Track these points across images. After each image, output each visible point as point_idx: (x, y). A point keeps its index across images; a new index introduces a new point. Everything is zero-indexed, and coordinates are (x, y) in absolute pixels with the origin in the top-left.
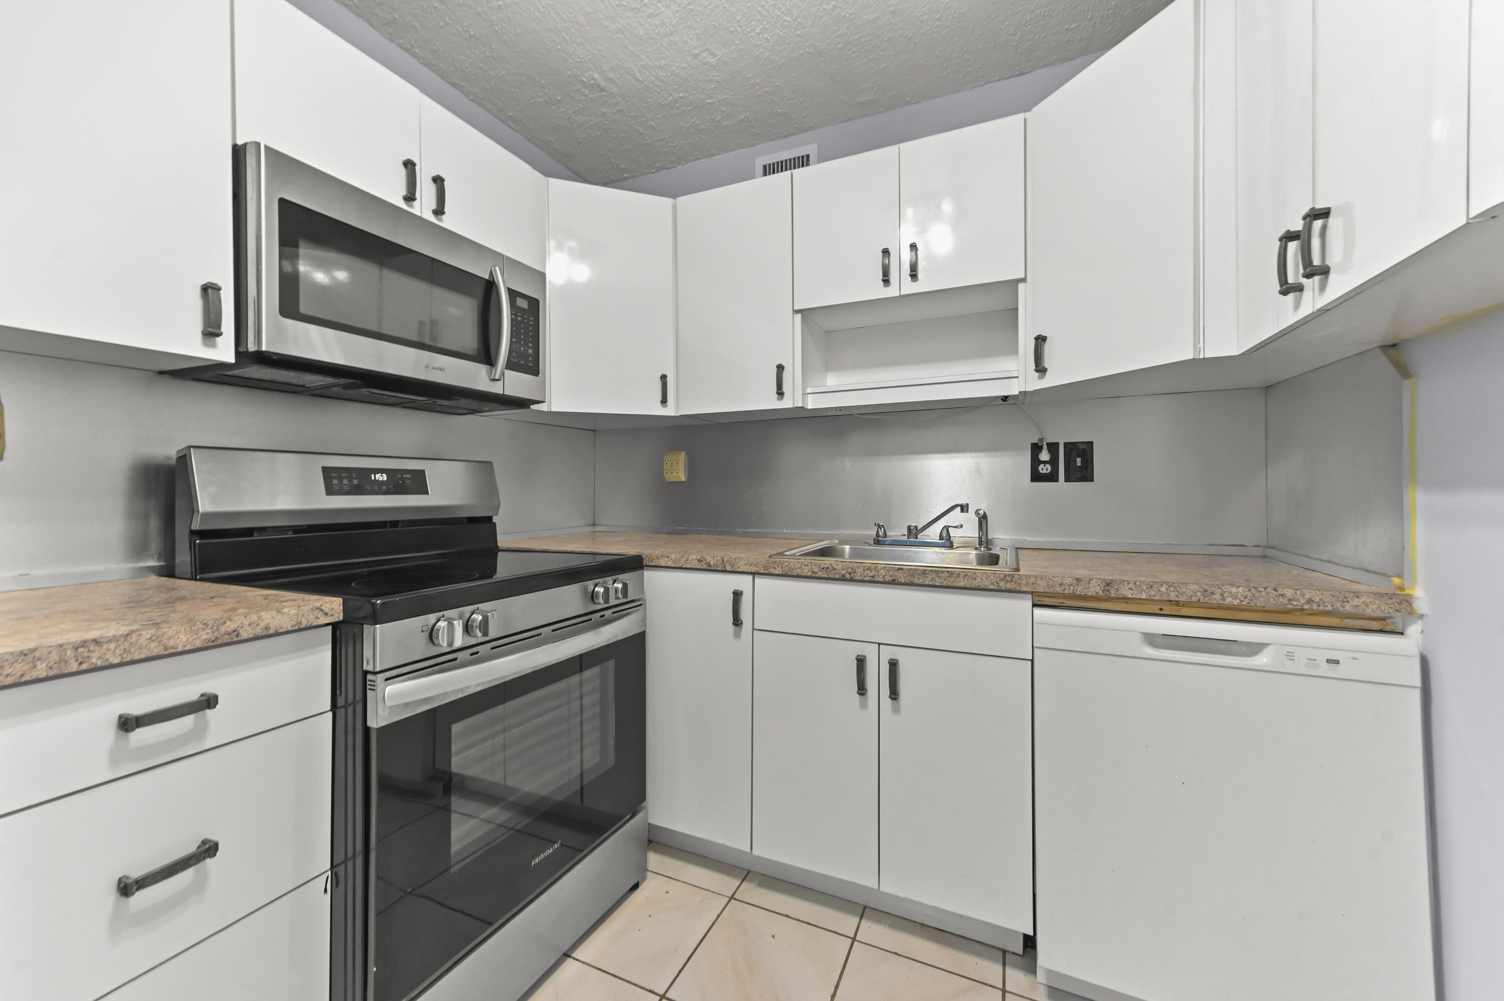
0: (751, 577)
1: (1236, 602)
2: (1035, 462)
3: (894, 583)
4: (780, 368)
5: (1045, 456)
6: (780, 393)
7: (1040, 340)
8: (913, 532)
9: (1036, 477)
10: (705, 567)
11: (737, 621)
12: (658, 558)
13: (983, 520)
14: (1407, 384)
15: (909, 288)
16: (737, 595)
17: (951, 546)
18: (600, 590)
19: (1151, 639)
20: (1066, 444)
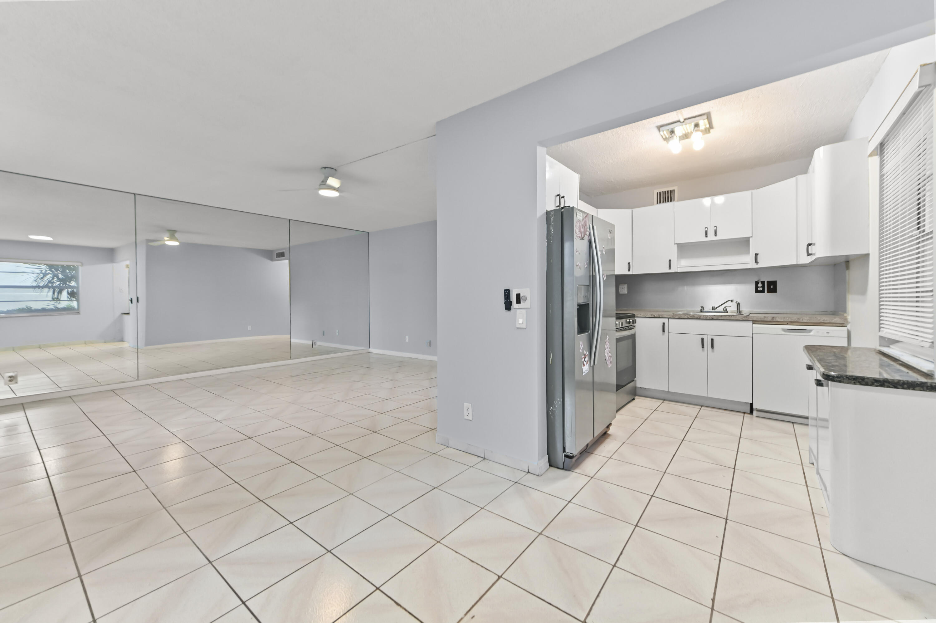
0: (668, 319)
1: (806, 321)
2: (757, 287)
3: (712, 319)
4: (670, 261)
5: (760, 285)
6: (670, 268)
7: (756, 255)
8: (713, 308)
9: (757, 291)
10: (653, 317)
11: (664, 331)
12: (637, 315)
13: (738, 304)
14: (847, 271)
15: (714, 238)
16: (664, 324)
17: (727, 312)
18: (631, 321)
19: (784, 330)
20: (768, 282)
